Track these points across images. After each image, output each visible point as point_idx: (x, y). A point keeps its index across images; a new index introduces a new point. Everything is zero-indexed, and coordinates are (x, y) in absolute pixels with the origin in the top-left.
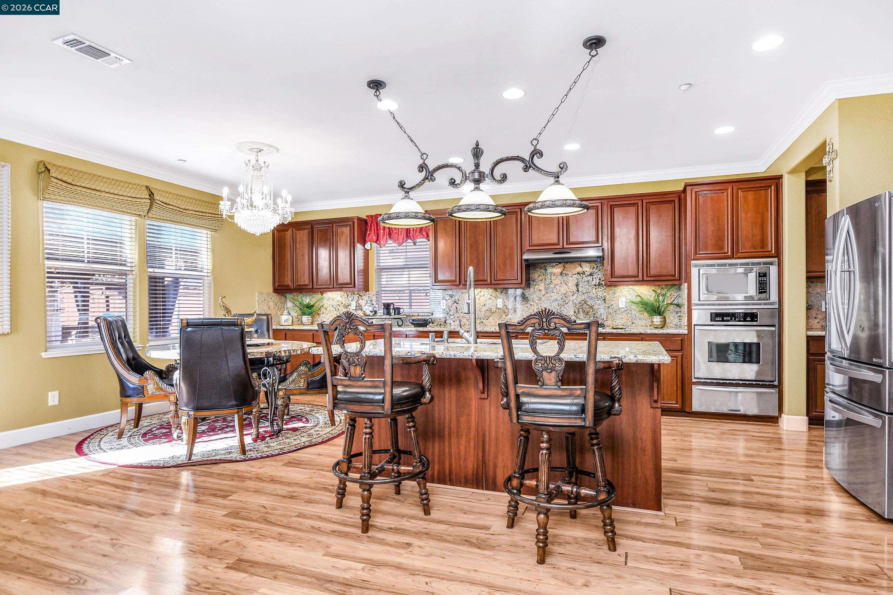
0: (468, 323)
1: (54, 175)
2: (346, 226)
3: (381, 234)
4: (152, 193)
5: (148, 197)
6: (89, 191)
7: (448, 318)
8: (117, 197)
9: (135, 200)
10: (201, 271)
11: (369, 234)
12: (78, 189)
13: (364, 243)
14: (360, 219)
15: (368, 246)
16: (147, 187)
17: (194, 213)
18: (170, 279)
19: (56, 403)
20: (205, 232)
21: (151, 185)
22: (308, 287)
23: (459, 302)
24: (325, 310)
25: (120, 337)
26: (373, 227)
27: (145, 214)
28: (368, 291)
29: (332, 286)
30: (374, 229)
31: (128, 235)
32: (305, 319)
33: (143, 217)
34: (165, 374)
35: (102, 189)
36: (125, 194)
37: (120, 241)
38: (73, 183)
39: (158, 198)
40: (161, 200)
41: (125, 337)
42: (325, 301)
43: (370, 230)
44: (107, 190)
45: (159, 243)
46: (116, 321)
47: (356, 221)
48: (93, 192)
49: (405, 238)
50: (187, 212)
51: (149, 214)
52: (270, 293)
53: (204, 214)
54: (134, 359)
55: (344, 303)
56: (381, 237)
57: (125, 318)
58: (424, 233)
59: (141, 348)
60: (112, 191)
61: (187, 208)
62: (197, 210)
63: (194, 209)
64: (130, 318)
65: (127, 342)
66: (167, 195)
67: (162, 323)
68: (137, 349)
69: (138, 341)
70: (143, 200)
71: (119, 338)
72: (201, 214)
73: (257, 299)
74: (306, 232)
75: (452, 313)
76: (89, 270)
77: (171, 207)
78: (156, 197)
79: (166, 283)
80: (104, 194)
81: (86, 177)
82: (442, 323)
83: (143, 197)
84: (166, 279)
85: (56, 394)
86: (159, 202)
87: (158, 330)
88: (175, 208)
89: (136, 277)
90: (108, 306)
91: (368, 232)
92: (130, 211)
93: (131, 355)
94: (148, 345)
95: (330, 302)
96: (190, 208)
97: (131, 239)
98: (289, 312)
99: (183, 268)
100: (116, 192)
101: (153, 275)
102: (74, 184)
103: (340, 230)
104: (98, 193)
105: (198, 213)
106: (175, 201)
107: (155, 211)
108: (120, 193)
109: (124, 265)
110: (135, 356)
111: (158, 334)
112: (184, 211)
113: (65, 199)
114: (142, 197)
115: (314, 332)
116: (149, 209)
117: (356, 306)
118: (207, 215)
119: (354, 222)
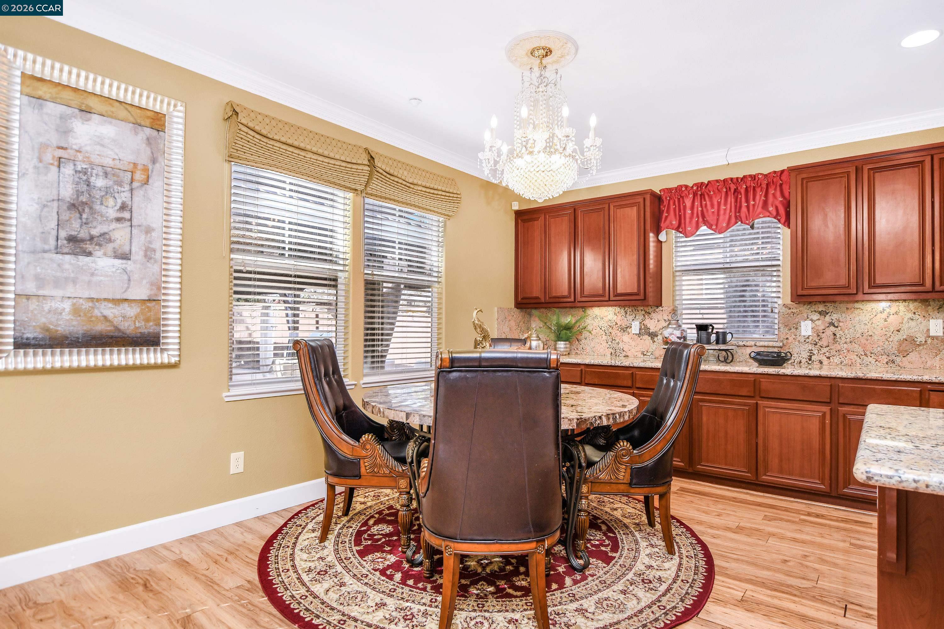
0: (859, 361)
1: (243, 121)
2: (631, 205)
3: (688, 216)
4: (372, 157)
5: (366, 162)
6: (291, 149)
7: (815, 352)
8: (327, 160)
9: (350, 166)
10: (430, 275)
11: (666, 217)
12: (276, 145)
13: (658, 232)
14: (653, 194)
15: (662, 237)
16: (366, 149)
17: (424, 189)
18: (390, 285)
19: (241, 469)
20: (435, 218)
21: (371, 148)
22: (569, 300)
23: (841, 324)
24: (588, 334)
25: (327, 374)
26: (672, 207)
27: (362, 187)
28: (661, 305)
29: (607, 298)
30: (675, 209)
31: (341, 219)
32: (561, 345)
33: (359, 192)
34: (388, 433)
35: (308, 147)
36: (337, 157)
37: (331, 228)
38: (269, 135)
39: (379, 165)
40: (384, 167)
41: (333, 373)
42: (589, 321)
43: (668, 211)
44: (314, 149)
45: (380, 233)
46: (321, 347)
47: (648, 197)
48: (297, 151)
49: (733, 220)
50: (416, 187)
51: (368, 189)
52: (511, 308)
53: (436, 192)
54: (345, 408)
55: (619, 324)
56: (688, 220)
57: (334, 341)
58: (771, 209)
59: (353, 387)
60: (320, 151)
61: (415, 182)
62: (428, 185)
63: (424, 184)
64: (341, 341)
65: (336, 381)
66: (390, 162)
67: (380, 349)
68: (347, 387)
69: (350, 376)
70: (360, 167)
71: (325, 376)
72: (432, 191)
73: (496, 318)
74: (566, 218)
75: (824, 343)
76: (289, 269)
77: (396, 179)
78: (378, 163)
79: (385, 290)
80: (310, 155)
81: (287, 129)
82: (804, 361)
83: (361, 162)
84: (385, 285)
85: (241, 454)
86: (381, 171)
87: (375, 360)
88: (400, 181)
89: (349, 281)
90: (317, 322)
91: (665, 214)
92: (343, 183)
93: (341, 402)
94: (362, 382)
95: (596, 323)
96: (420, 183)
97: (346, 225)
98: (538, 337)
99: (406, 270)
100: (326, 153)
101: (370, 278)
102: (271, 137)
103: (620, 212)
104: (302, 153)
105: (428, 190)
106: (401, 172)
107: (376, 185)
108: (332, 155)
109: (336, 263)
110: (347, 403)
111: (375, 365)
112: (412, 186)
113: (259, 160)
114: (359, 162)
115: (583, 367)
116: (368, 182)
117: (640, 329)
118: (440, 193)
119: (644, 199)
